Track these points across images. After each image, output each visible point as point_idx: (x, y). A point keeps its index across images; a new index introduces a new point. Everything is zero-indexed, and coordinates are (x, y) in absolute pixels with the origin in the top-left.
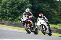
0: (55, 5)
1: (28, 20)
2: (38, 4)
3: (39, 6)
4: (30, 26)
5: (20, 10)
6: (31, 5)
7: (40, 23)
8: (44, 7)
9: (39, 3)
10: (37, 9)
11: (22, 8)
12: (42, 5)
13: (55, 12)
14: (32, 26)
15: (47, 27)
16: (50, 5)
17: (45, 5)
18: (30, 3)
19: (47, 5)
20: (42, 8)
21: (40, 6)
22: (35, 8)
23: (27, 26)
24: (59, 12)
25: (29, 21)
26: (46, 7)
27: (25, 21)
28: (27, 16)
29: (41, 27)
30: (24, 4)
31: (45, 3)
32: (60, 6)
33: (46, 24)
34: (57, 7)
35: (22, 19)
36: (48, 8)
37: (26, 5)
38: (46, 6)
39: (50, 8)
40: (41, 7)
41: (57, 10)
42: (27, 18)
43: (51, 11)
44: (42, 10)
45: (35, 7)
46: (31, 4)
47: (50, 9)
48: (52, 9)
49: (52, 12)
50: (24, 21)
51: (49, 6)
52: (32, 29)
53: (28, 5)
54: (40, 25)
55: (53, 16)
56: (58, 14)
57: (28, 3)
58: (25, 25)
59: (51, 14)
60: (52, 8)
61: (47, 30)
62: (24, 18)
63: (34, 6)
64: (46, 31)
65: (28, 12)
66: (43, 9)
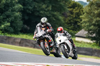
0: (61, 5)
1: (45, 34)
2: (33, 5)
3: (34, 8)
4: (49, 44)
5: (3, 15)
6: (21, 6)
7: (60, 41)
8: (42, 10)
9: (35, 3)
10: (31, 12)
11: (7, 10)
12: (40, 7)
13: (61, 18)
14: (52, 45)
15: (71, 47)
16: (53, 6)
17: (44, 6)
18: (19, 2)
19: (48, 7)
20: (38, 11)
21: (36, 8)
22: (28, 11)
23: (44, 44)
24: (66, 17)
25: (47, 36)
26: (46, 10)
27: (41, 36)
28: (44, 29)
29: (62, 47)
30: (10, 5)
31: (44, 3)
32: (68, 8)
33: (68, 43)
34: (64, 9)
35: (37, 34)
36: (48, 10)
37: (14, 5)
38: (46, 8)
39: (52, 10)
40: (38, 9)
41: (63, 15)
42: (44, 32)
43: (54, 16)
44: (40, 15)
45: (27, 9)
46: (21, 4)
47: (52, 12)
48: (55, 13)
49: (55, 18)
50: (39, 37)
51: (50, 8)
52: (52, 49)
53: (16, 7)
54: (60, 44)
55: (57, 24)
56: (65, 20)
57: (17, 3)
58: (42, 43)
59: (54, 21)
60: (56, 11)
61: (71, 52)
62: (40, 33)
63: (25, 7)
64: (69, 52)
65: (45, 23)
66: (41, 12)
